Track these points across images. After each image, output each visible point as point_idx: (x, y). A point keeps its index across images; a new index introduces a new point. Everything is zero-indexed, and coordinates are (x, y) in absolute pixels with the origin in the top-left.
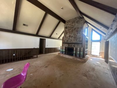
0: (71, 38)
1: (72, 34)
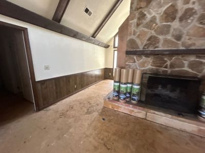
1: (187, 2)
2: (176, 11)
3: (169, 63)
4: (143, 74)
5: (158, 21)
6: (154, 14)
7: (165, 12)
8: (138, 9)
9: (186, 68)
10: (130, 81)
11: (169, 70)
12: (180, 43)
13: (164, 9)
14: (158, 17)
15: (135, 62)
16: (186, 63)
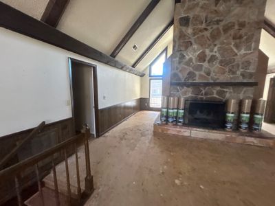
0: (206, 65)
1: (212, 51)
2: (206, 56)
3: (203, 92)
4: (186, 100)
5: (194, 61)
6: (191, 56)
7: (198, 56)
8: (179, 51)
9: (215, 96)
10: (176, 107)
11: (204, 97)
12: (210, 77)
13: (197, 53)
14: (194, 58)
15: (178, 91)
16: (215, 91)
